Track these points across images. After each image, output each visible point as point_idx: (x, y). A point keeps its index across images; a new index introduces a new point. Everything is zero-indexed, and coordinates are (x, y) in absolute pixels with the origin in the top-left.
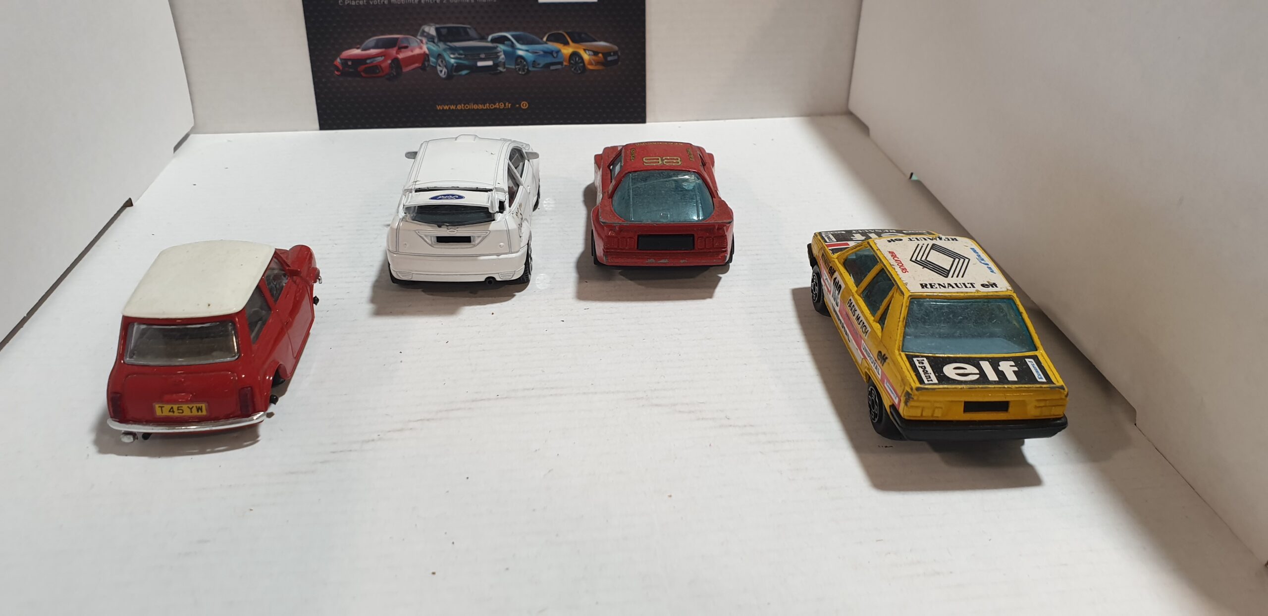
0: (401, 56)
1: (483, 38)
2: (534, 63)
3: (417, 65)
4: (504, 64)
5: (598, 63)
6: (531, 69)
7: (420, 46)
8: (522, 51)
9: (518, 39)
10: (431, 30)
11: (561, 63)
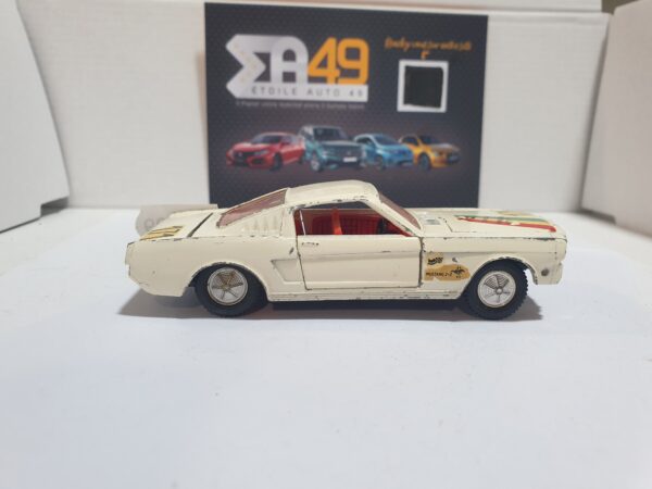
0: (284, 150)
1: (350, 139)
2: (390, 161)
3: (295, 159)
4: (365, 161)
5: (442, 162)
6: (387, 165)
7: (299, 143)
8: (381, 150)
9: (380, 140)
10: (309, 130)
11: (411, 161)
